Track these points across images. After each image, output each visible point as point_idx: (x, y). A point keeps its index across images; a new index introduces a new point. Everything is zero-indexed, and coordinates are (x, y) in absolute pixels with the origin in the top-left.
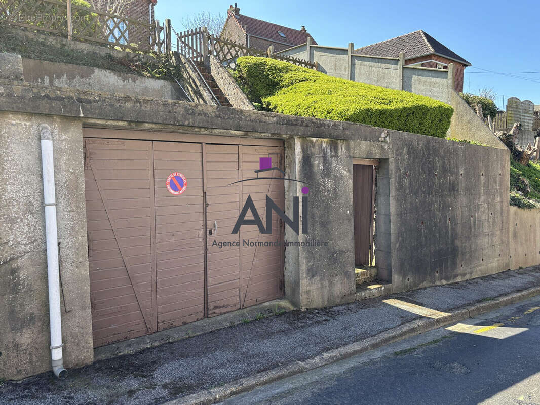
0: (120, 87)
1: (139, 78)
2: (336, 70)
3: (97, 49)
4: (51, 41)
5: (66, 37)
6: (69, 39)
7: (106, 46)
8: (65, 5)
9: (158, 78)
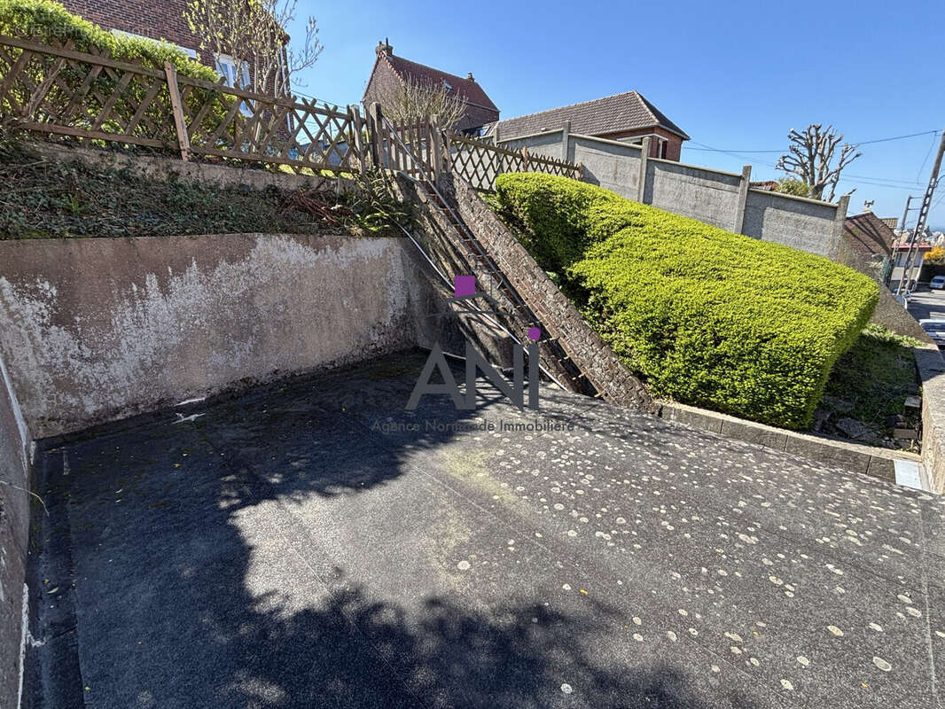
0: (311, 265)
1: (344, 240)
2: (615, 179)
3: (248, 178)
4: (146, 167)
5: (178, 154)
6: (185, 159)
7: (262, 167)
8: (163, 77)
9: (376, 235)
